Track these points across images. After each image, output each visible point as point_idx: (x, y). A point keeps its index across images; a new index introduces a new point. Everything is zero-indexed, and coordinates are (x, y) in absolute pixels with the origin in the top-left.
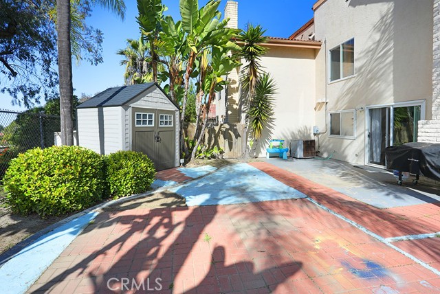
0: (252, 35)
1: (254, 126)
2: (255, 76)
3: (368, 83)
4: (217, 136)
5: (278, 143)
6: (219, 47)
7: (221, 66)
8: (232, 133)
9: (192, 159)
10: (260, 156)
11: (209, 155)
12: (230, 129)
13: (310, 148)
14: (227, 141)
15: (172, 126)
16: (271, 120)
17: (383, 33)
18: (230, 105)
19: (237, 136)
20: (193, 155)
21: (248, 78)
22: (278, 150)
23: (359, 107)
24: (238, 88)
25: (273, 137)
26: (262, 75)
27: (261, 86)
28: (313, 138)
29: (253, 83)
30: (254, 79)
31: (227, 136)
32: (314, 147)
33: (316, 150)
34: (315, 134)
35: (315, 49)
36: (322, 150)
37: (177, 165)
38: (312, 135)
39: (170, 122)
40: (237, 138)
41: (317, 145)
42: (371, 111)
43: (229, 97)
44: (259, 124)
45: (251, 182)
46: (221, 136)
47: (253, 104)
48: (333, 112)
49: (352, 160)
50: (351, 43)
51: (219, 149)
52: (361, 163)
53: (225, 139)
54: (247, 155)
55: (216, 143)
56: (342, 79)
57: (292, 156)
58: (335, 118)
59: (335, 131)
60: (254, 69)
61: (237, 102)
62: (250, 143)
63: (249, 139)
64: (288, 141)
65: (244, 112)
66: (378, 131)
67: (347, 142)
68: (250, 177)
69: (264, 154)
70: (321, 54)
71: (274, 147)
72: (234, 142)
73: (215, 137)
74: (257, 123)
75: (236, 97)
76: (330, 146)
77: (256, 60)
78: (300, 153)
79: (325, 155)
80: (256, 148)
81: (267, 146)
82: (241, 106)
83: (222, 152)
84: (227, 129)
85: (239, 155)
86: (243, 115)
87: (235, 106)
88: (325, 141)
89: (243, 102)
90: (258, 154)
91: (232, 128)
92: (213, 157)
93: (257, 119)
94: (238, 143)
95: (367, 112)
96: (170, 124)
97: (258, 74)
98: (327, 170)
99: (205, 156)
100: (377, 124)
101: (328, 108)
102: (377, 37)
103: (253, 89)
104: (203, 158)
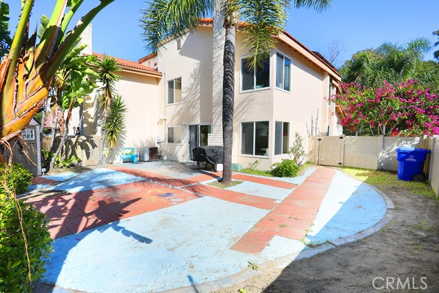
0: (108, 65)
1: (109, 138)
2: (110, 96)
3: (188, 108)
4: (74, 147)
5: (129, 151)
6: (79, 72)
7: (81, 89)
8: (89, 144)
9: (50, 169)
10: (115, 162)
11: (68, 164)
12: (87, 140)
13: (154, 153)
14: (84, 151)
15: (34, 138)
16: (124, 133)
17: (195, 79)
18: (85, 119)
19: (94, 146)
20: (51, 165)
21: (104, 99)
22: (130, 156)
23: (183, 124)
24: (93, 104)
25: (125, 146)
26: (116, 97)
27: (115, 105)
28: (157, 145)
29: (109, 103)
30: (109, 100)
31: (84, 146)
32: (157, 152)
33: (159, 155)
34: (158, 143)
35: (158, 78)
36: (163, 154)
37: (39, 173)
38: (156, 144)
39: (32, 135)
40: (93, 148)
41: (159, 150)
42: (190, 126)
43: (84, 111)
44: (114, 136)
45: (111, 178)
46: (79, 147)
47: (108, 120)
48: (170, 126)
49: (181, 160)
50: (180, 79)
51: (77, 158)
52: (185, 161)
53: (82, 149)
54: (104, 162)
55: (74, 153)
56: (175, 103)
57: (141, 160)
58: (171, 130)
59: (171, 140)
60: (109, 91)
61: (92, 116)
62: (106, 152)
63: (105, 149)
64: (138, 149)
65: (99, 125)
66: (194, 140)
67: (177, 147)
68: (110, 175)
69: (118, 160)
70: (162, 82)
71: (126, 154)
72: (91, 151)
73: (72, 148)
74: (112, 135)
75: (92, 111)
76: (168, 151)
77: (111, 84)
78: (147, 157)
79: (165, 158)
80: (111, 156)
81: (121, 153)
82: (96, 120)
83: (80, 161)
84: (83, 141)
85: (96, 162)
86: (99, 129)
87: (90, 120)
88: (164, 147)
89: (99, 117)
90: (113, 160)
91: (89, 139)
92: (73, 165)
93: (112, 132)
94: (95, 153)
95: (188, 127)
96: (32, 137)
97: (112, 96)
98: (163, 166)
99: (64, 166)
100: (193, 135)
101: (167, 124)
102: (192, 81)
103: (108, 108)
104: (62, 167)
